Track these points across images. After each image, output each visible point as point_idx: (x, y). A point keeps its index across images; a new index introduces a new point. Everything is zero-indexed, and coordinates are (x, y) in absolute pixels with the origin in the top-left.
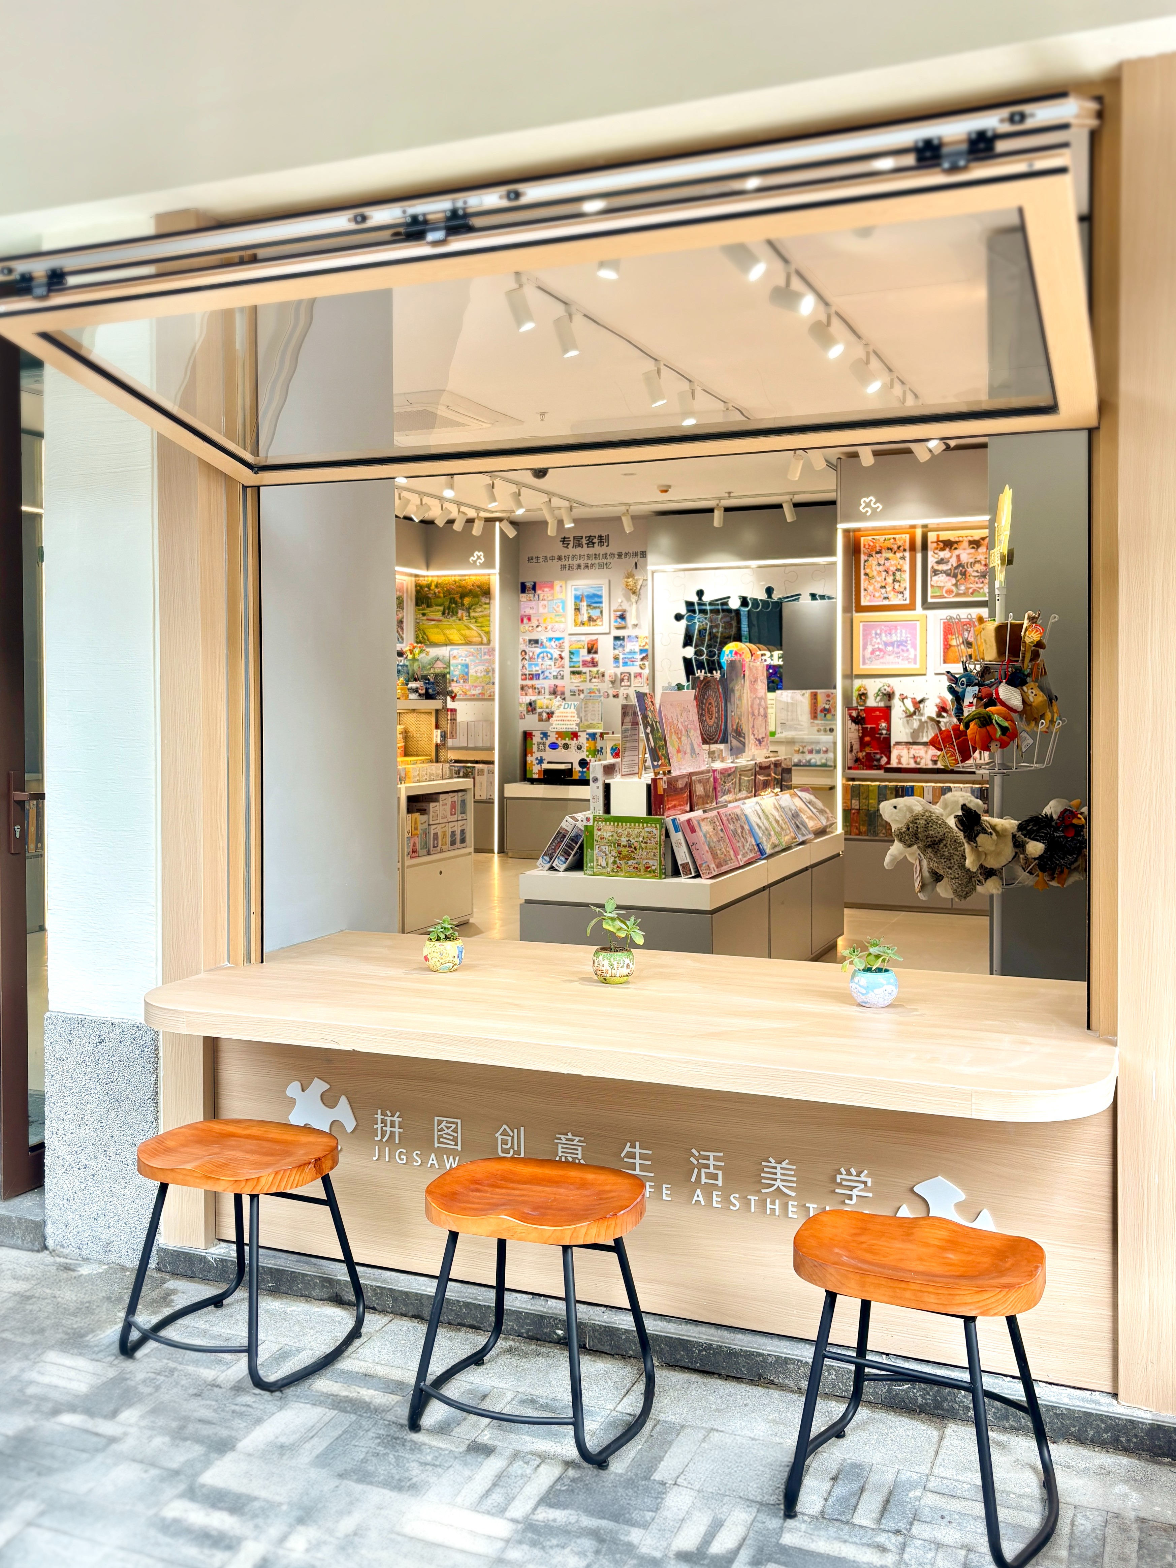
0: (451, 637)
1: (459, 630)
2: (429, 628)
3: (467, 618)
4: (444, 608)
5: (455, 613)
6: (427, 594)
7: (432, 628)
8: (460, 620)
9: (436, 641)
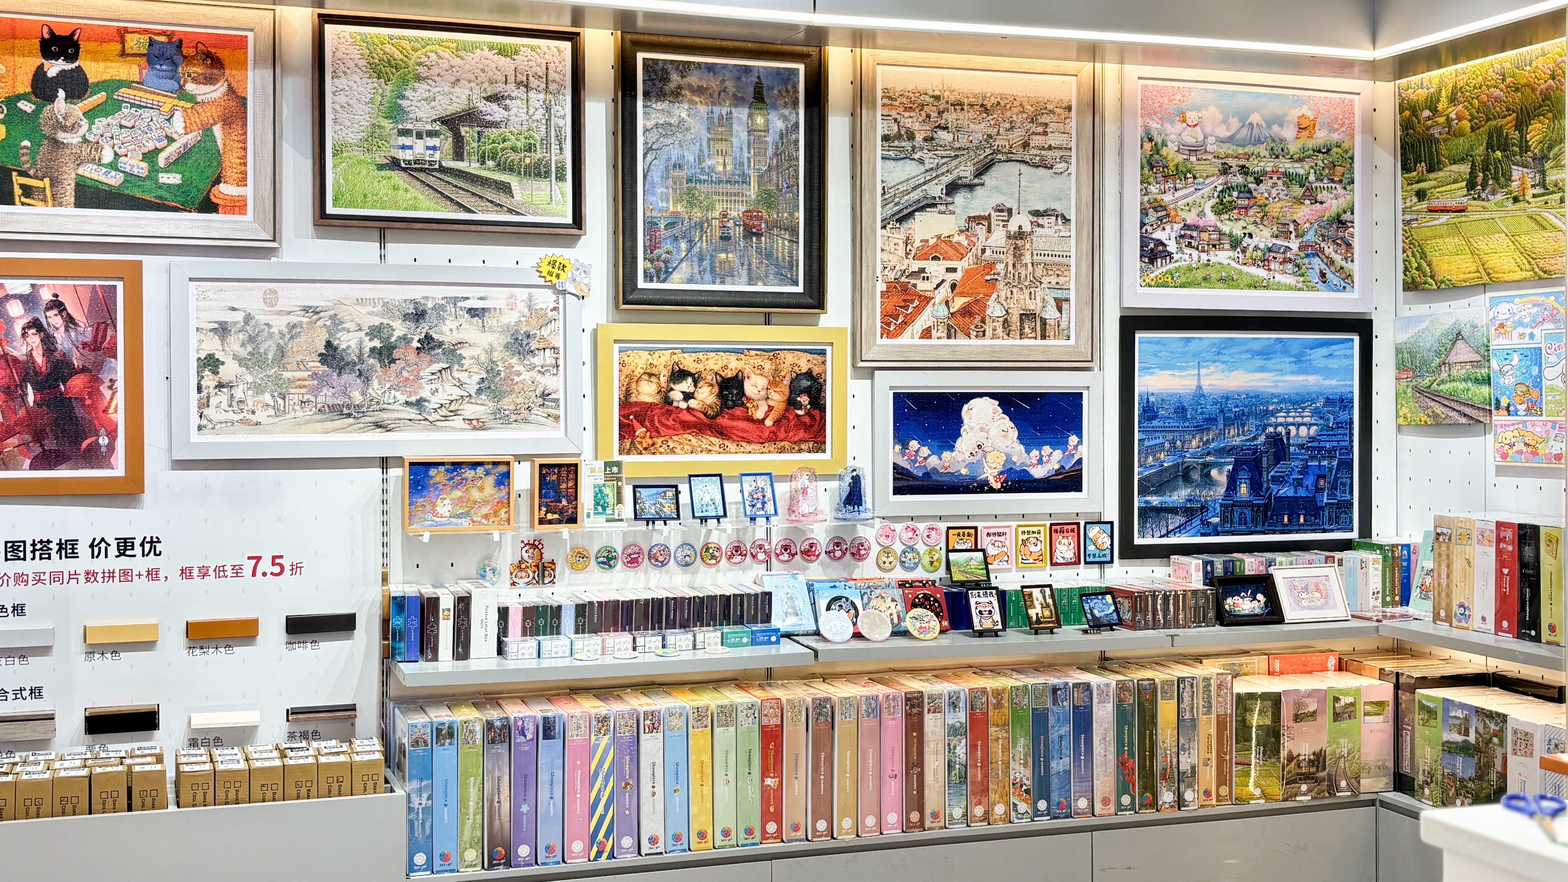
0: (1494, 262)
1: (1512, 237)
2: (1435, 237)
3: (1538, 190)
4: (1473, 167)
5: (1502, 179)
6: (1428, 128)
7: (1442, 237)
8: (1516, 200)
9: (1454, 278)
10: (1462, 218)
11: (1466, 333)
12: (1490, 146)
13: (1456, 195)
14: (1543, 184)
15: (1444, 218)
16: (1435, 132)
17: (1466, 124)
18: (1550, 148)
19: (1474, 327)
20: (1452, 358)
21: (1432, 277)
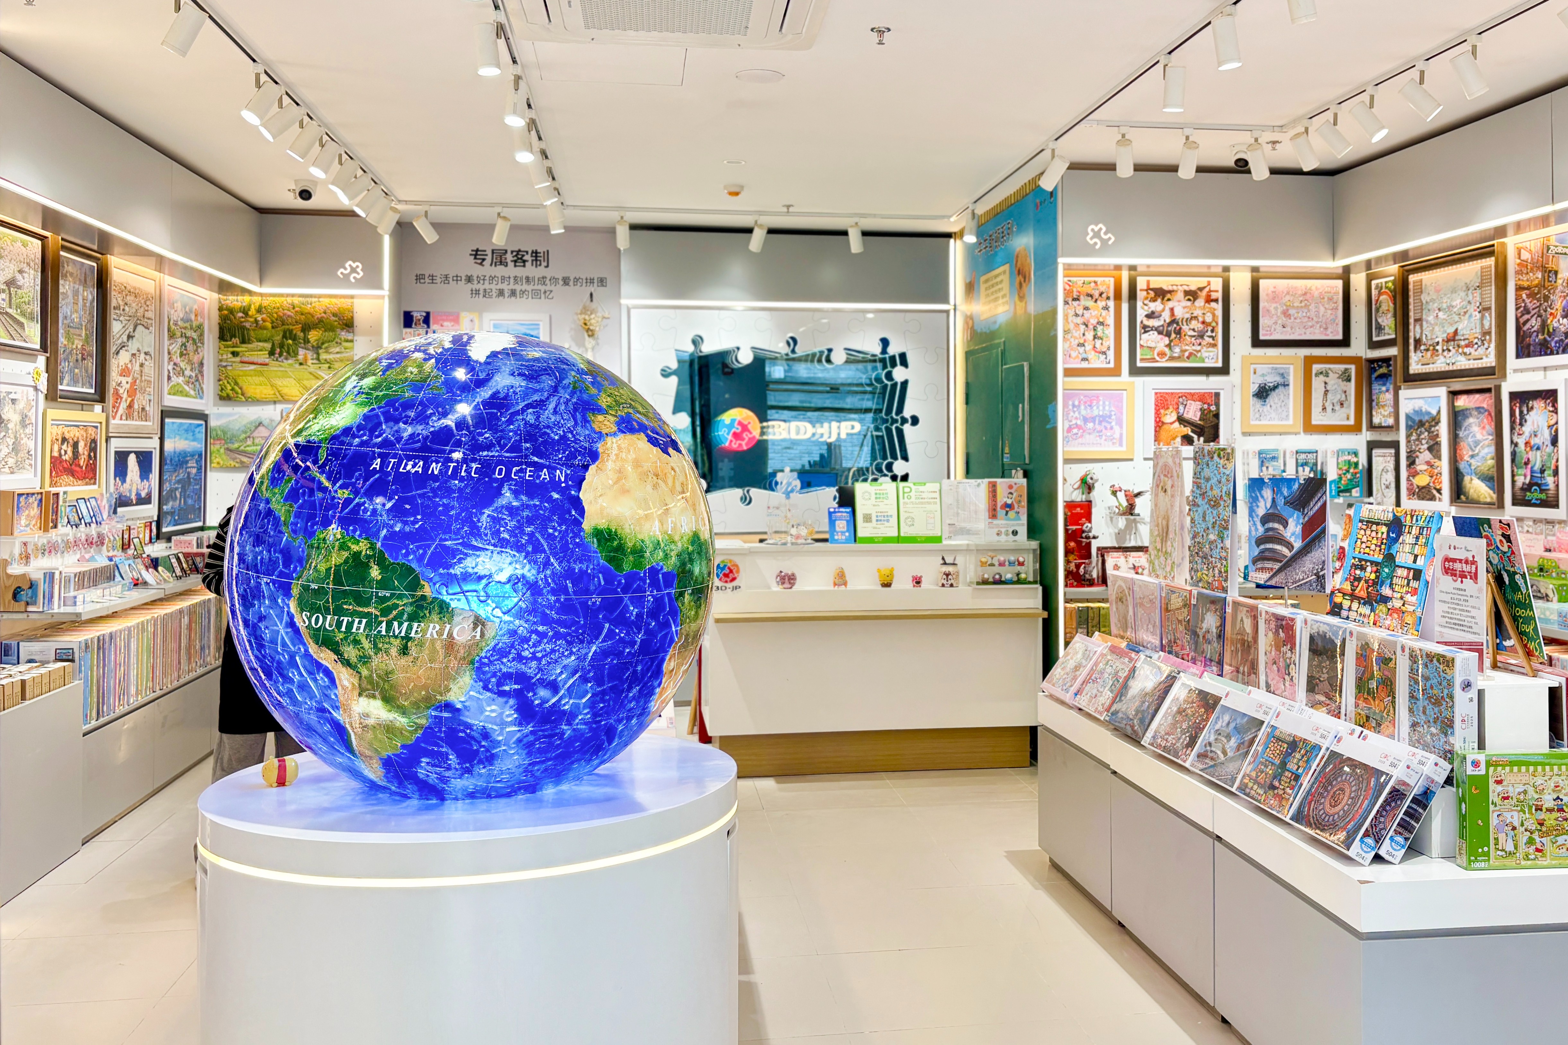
0: (285, 391)
1: (299, 381)
2: (246, 376)
3: (315, 361)
4: (273, 345)
5: (292, 354)
6: (242, 322)
7: (251, 376)
8: (301, 364)
9: (258, 396)
10: (265, 368)
11: (265, 423)
12: (284, 336)
13: (263, 357)
14: (318, 359)
15: (252, 367)
16: (247, 325)
17: (269, 325)
18: (323, 344)
19: (272, 421)
20: (255, 434)
21: (243, 394)
